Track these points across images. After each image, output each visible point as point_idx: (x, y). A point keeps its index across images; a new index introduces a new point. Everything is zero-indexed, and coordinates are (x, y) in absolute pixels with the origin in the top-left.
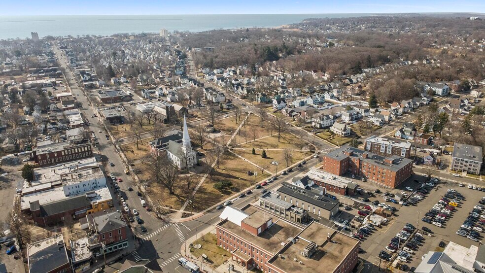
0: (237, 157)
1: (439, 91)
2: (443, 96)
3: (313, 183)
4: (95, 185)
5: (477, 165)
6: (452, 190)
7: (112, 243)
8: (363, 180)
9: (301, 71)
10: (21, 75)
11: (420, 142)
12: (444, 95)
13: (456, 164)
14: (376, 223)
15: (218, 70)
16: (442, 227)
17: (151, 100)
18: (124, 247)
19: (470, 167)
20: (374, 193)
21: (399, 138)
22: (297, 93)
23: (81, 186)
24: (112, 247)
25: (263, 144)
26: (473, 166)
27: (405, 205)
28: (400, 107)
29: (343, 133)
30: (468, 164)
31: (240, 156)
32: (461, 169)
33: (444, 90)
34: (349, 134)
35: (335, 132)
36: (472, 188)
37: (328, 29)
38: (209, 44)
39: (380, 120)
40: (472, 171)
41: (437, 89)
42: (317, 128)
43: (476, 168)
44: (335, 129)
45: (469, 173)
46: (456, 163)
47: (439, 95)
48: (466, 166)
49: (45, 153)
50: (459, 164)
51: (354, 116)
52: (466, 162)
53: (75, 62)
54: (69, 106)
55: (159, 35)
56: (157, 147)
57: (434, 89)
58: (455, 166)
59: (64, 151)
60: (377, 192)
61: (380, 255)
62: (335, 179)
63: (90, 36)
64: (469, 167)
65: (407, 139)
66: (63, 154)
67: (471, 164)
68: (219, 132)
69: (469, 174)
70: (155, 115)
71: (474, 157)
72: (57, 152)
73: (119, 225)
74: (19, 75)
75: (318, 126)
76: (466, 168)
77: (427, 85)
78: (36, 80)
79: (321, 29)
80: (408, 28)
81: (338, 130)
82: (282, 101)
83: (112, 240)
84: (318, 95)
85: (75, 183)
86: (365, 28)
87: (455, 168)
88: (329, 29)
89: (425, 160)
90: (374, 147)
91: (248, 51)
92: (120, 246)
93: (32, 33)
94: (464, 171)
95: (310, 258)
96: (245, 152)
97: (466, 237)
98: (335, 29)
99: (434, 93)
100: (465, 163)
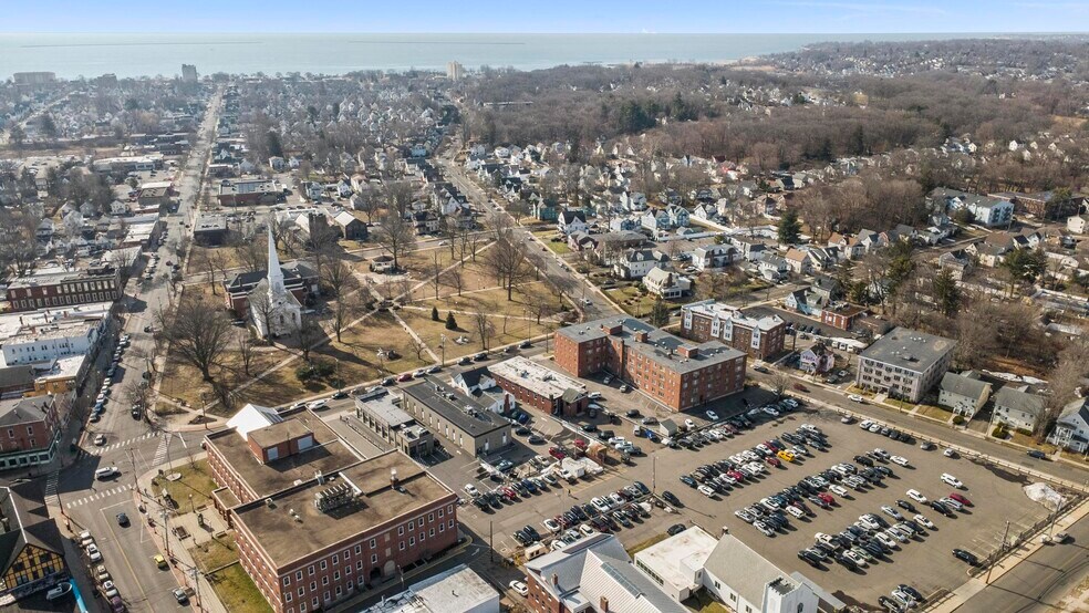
0: (398, 324)
1: (984, 214)
2: (993, 228)
3: (493, 383)
4: (66, 349)
5: (912, 378)
6: (811, 427)
7: (17, 450)
8: (623, 388)
9: (685, 159)
10: (114, 146)
11: (831, 322)
12: (996, 224)
13: (867, 374)
14: (566, 473)
15: (504, 150)
16: (714, 498)
17: (320, 203)
18: (43, 462)
19: (896, 382)
20: (623, 416)
21: (792, 312)
22: (636, 204)
23: (38, 349)
24: (17, 458)
25: (472, 302)
26: (902, 379)
27: (671, 447)
28: (848, 243)
29: (663, 291)
30: (892, 374)
31: (402, 323)
32: (876, 385)
33: (997, 211)
34: (678, 293)
35: (650, 289)
36: (867, 429)
37: (846, 68)
38: (526, 95)
39: (775, 269)
40: (900, 391)
41: (980, 209)
42: (619, 278)
43: (908, 386)
44: (649, 282)
45: (893, 396)
46: (866, 370)
47: (980, 223)
48: (888, 379)
49: (24, 286)
50: (874, 375)
51: (721, 258)
52: (889, 370)
53: (227, 126)
54: (149, 207)
55: (445, 75)
56: (231, 291)
57: (972, 208)
58: (865, 378)
59: (61, 285)
60: (629, 416)
61: (518, 533)
62: (547, 379)
63: (302, 75)
64: (893, 381)
65: (809, 314)
66: (59, 292)
67: (898, 375)
68: (402, 272)
69: (894, 398)
70: (296, 231)
71: (912, 360)
72: (48, 287)
73: (29, 416)
74: (110, 146)
75: (623, 274)
76: (888, 385)
77: (957, 199)
78: (135, 155)
79: (829, 66)
80: (1054, 69)
81: (654, 285)
82: (576, 218)
83: (14, 444)
84: (673, 208)
85: (26, 341)
86: (942, 67)
87: (865, 381)
88: (849, 66)
89: (803, 360)
90: (699, 324)
91: (587, 111)
92: (32, 459)
93: (184, 66)
94: (884, 390)
95: (325, 513)
96: (419, 315)
97: (752, 523)
98: (862, 68)
99: (970, 218)
100: (884, 373)
